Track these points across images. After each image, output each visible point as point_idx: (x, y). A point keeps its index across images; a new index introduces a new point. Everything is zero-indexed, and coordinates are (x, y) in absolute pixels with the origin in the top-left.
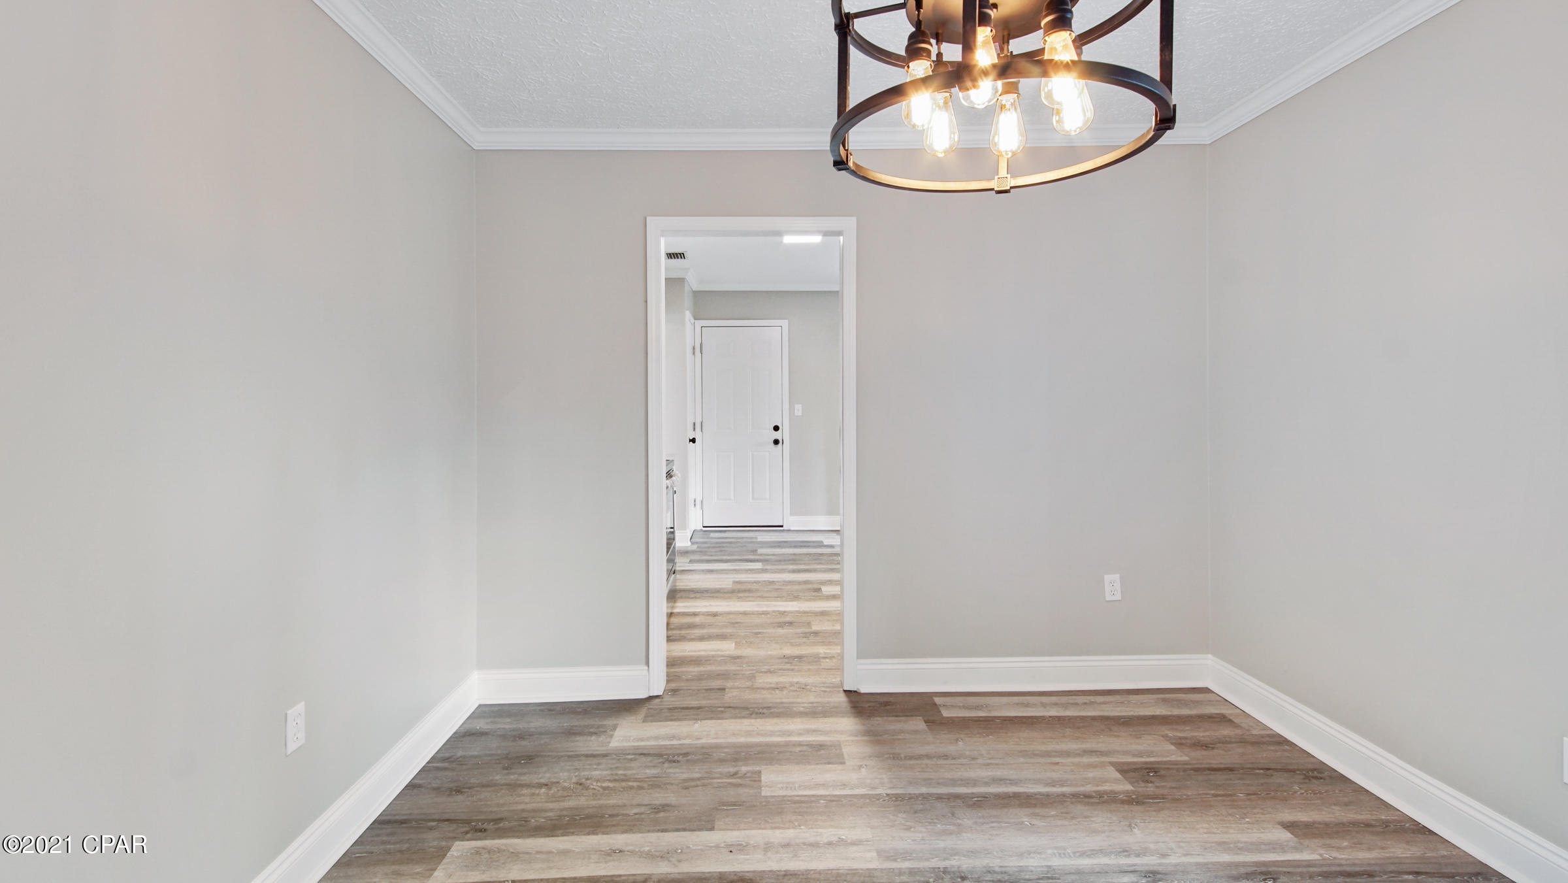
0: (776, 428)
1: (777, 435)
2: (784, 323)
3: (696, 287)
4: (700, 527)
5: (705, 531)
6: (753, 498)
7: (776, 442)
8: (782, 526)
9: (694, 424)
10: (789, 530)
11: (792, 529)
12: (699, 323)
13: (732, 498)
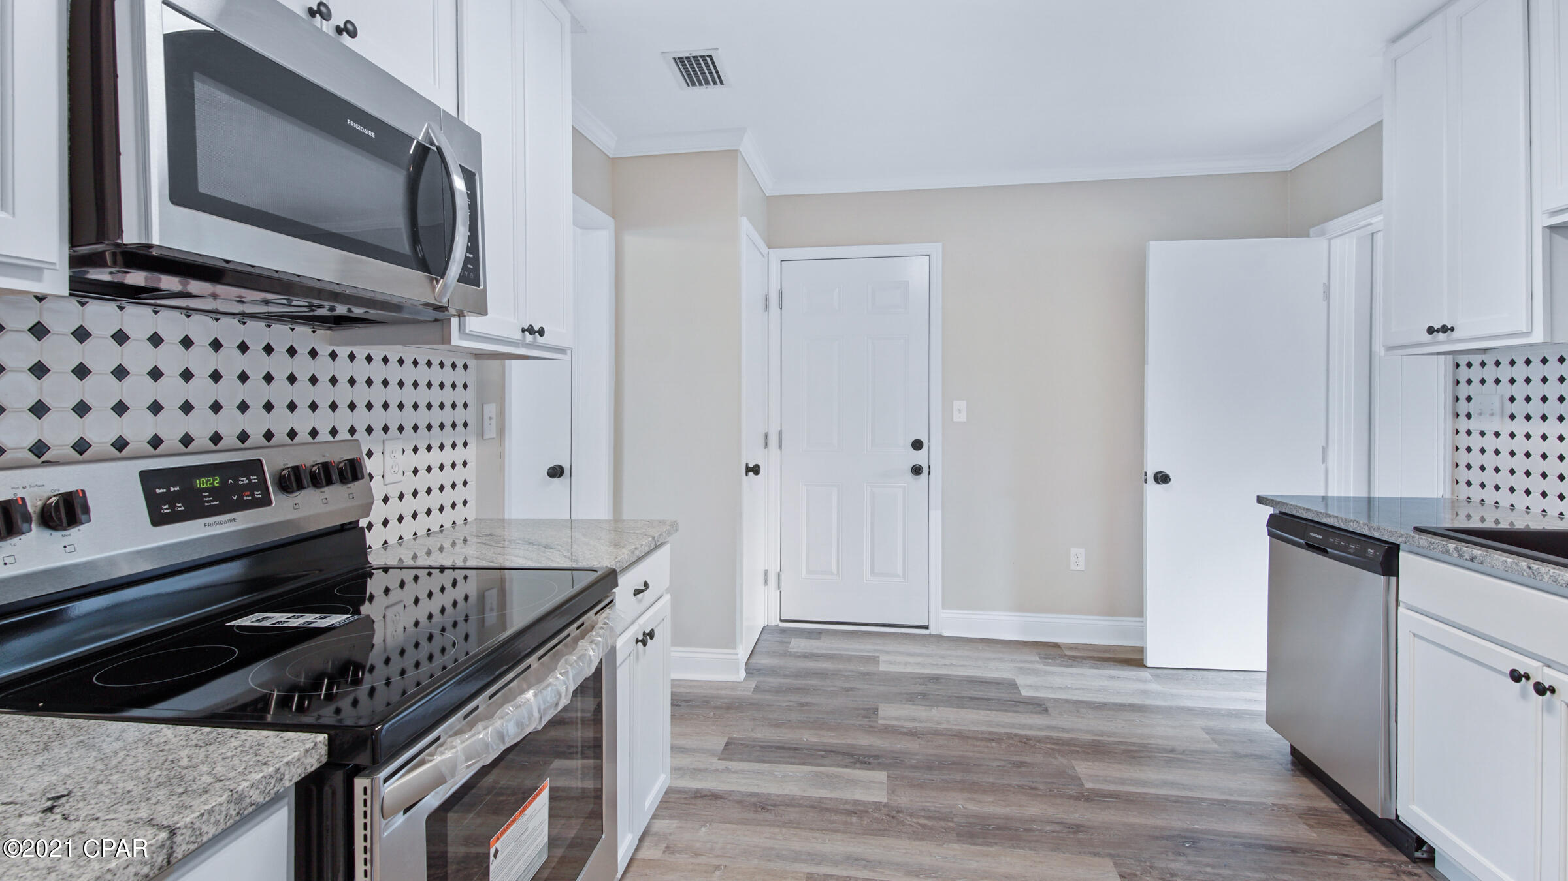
0: (917, 445)
1: (919, 458)
2: (936, 249)
3: (771, 188)
4: (774, 621)
5: (784, 630)
6: (873, 573)
7: (917, 470)
8: (927, 628)
9: (766, 436)
10: (940, 638)
11: (946, 633)
12: (777, 254)
13: (834, 570)
